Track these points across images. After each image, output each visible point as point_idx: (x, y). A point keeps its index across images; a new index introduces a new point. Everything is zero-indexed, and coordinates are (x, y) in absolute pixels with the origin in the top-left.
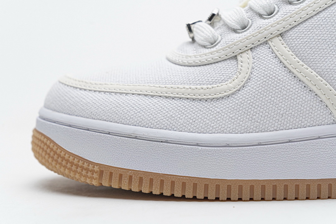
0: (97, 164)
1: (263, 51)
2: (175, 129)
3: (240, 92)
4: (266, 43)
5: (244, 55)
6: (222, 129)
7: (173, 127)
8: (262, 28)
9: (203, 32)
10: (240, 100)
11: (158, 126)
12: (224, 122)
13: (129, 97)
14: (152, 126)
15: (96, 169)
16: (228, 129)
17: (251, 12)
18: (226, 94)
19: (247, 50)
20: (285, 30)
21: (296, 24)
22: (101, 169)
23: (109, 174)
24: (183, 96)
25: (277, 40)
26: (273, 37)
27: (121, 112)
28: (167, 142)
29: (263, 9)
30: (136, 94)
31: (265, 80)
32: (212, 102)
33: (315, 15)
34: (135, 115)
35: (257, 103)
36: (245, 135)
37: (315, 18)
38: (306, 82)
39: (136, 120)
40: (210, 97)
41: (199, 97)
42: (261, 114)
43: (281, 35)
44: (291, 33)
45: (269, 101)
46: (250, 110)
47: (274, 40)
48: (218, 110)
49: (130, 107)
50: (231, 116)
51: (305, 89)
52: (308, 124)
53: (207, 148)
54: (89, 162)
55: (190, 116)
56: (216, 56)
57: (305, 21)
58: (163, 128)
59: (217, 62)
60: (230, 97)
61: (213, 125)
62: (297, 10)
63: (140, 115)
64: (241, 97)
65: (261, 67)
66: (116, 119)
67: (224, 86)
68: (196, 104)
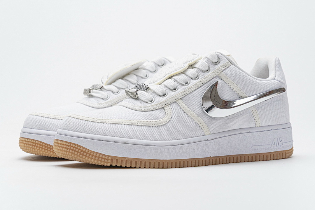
0: (110, 156)
1: (175, 105)
2: (145, 139)
3: (169, 123)
4: (175, 102)
5: (167, 107)
6: (164, 139)
7: (144, 138)
8: (173, 96)
9: (145, 96)
10: (170, 126)
11: (137, 138)
12: (164, 136)
13: (120, 125)
14: (135, 138)
15: (110, 158)
16: (166, 139)
17: (166, 88)
18: (163, 124)
19: (168, 105)
20: (183, 96)
21: (187, 94)
22: (112, 158)
23: (116, 160)
24: (145, 125)
25: (180, 101)
26: (178, 100)
27: (119, 132)
28: (142, 145)
29: (172, 87)
30: (123, 124)
31: (178, 118)
32: (158, 128)
33: (194, 91)
34: (126, 133)
35: (176, 128)
36: (173, 141)
37: (194, 92)
38: (194, 119)
39: (127, 136)
40: (157, 125)
41: (152, 125)
42: (178, 132)
43: (181, 99)
44: (185, 98)
45: (181, 127)
46: (174, 131)
47: (179, 101)
48: (161, 131)
49: (123, 130)
50: (167, 133)
51: (193, 121)
52: (195, 136)
53: (159, 147)
54: (106, 156)
55: (150, 134)
56: (152, 108)
57: (190, 93)
58: (139, 139)
59: (155, 110)
60: (165, 125)
61: (160, 137)
62: (187, 88)
63: (128, 133)
64: (170, 125)
65: (176, 112)
66: (117, 136)
67: (162, 120)
68: (151, 128)
